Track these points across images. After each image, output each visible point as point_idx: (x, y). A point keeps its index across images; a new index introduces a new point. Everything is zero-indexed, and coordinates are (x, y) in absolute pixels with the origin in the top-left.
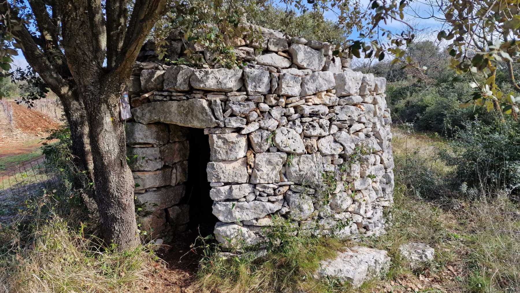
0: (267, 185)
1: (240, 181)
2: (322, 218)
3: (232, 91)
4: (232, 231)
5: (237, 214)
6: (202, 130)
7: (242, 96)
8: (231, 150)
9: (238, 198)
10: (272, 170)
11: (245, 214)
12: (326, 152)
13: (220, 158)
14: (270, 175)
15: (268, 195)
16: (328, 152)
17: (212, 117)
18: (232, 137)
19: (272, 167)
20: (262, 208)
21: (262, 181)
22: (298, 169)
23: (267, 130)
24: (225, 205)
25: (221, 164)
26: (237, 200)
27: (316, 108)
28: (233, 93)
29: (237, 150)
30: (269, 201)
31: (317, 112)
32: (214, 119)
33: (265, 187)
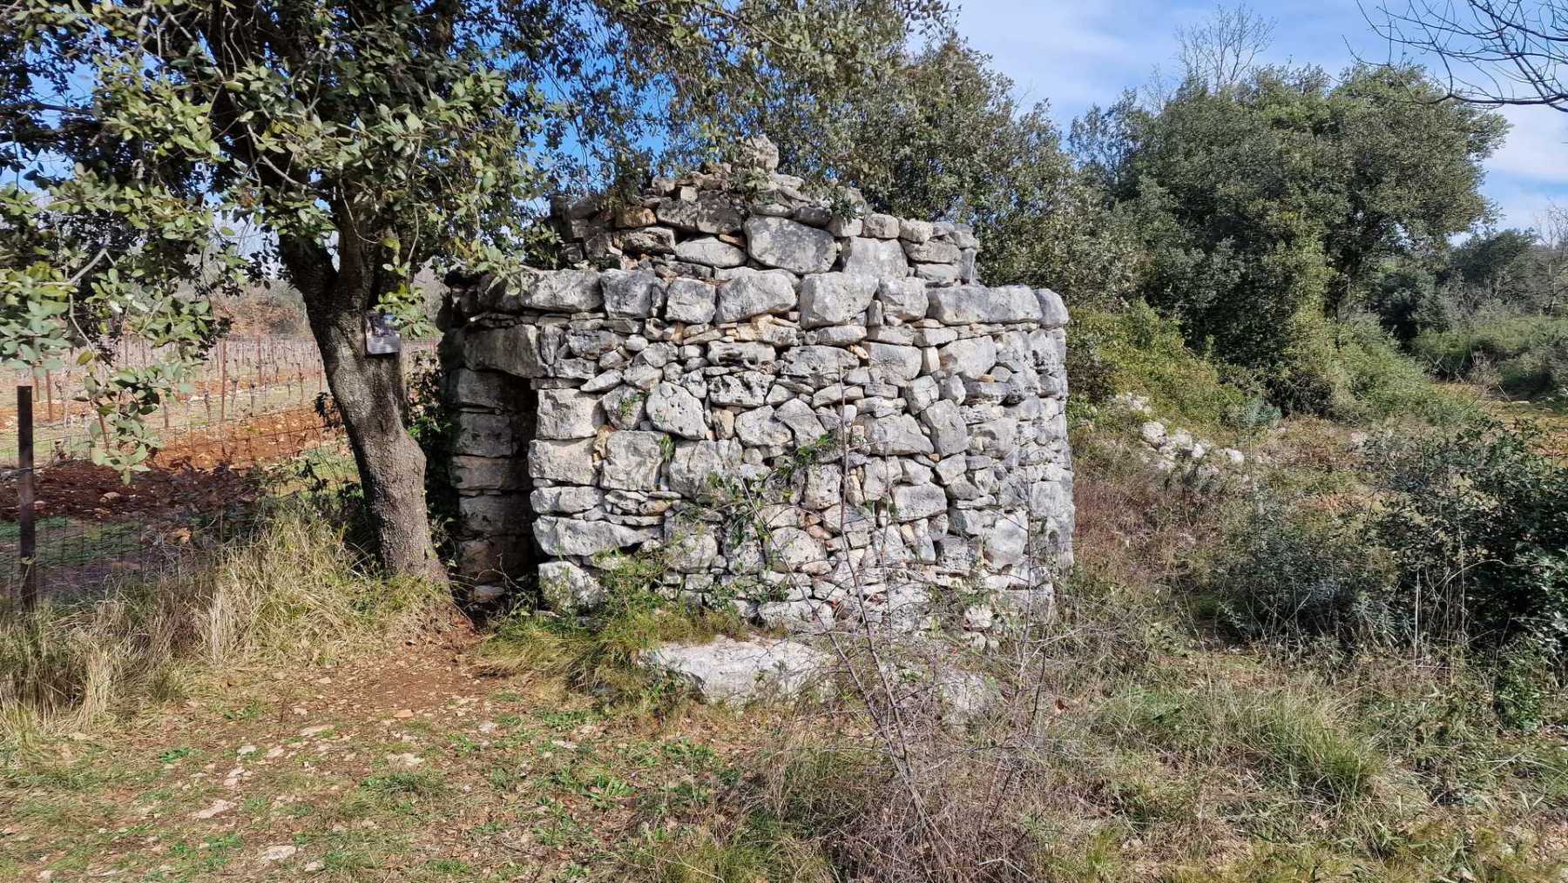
0: (624, 493)
1: (576, 479)
2: (730, 573)
3: (580, 311)
4: (557, 571)
5: (569, 543)
6: (528, 381)
7: (592, 322)
8: (562, 420)
9: (570, 510)
10: (640, 465)
11: (579, 541)
12: (750, 439)
13: (545, 434)
14: (633, 474)
15: (625, 513)
16: (754, 439)
17: (539, 358)
18: (567, 395)
19: (638, 459)
20: (608, 535)
21: (614, 485)
22: (684, 467)
23: (635, 386)
24: (550, 522)
25: (547, 444)
26: (569, 515)
27: (737, 349)
28: (581, 315)
29: (572, 421)
30: (624, 524)
31: (737, 356)
32: (540, 362)
33: (620, 497)
